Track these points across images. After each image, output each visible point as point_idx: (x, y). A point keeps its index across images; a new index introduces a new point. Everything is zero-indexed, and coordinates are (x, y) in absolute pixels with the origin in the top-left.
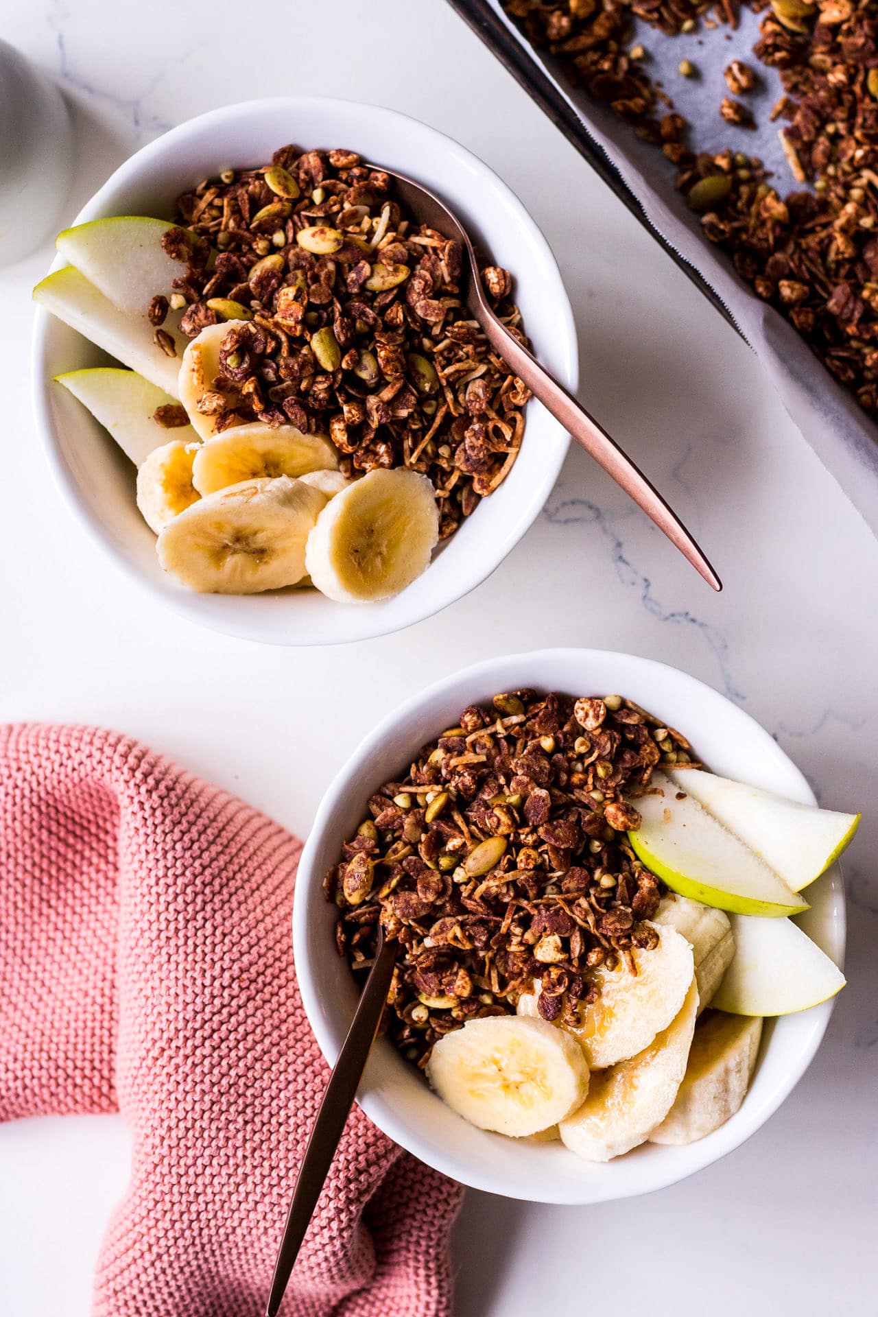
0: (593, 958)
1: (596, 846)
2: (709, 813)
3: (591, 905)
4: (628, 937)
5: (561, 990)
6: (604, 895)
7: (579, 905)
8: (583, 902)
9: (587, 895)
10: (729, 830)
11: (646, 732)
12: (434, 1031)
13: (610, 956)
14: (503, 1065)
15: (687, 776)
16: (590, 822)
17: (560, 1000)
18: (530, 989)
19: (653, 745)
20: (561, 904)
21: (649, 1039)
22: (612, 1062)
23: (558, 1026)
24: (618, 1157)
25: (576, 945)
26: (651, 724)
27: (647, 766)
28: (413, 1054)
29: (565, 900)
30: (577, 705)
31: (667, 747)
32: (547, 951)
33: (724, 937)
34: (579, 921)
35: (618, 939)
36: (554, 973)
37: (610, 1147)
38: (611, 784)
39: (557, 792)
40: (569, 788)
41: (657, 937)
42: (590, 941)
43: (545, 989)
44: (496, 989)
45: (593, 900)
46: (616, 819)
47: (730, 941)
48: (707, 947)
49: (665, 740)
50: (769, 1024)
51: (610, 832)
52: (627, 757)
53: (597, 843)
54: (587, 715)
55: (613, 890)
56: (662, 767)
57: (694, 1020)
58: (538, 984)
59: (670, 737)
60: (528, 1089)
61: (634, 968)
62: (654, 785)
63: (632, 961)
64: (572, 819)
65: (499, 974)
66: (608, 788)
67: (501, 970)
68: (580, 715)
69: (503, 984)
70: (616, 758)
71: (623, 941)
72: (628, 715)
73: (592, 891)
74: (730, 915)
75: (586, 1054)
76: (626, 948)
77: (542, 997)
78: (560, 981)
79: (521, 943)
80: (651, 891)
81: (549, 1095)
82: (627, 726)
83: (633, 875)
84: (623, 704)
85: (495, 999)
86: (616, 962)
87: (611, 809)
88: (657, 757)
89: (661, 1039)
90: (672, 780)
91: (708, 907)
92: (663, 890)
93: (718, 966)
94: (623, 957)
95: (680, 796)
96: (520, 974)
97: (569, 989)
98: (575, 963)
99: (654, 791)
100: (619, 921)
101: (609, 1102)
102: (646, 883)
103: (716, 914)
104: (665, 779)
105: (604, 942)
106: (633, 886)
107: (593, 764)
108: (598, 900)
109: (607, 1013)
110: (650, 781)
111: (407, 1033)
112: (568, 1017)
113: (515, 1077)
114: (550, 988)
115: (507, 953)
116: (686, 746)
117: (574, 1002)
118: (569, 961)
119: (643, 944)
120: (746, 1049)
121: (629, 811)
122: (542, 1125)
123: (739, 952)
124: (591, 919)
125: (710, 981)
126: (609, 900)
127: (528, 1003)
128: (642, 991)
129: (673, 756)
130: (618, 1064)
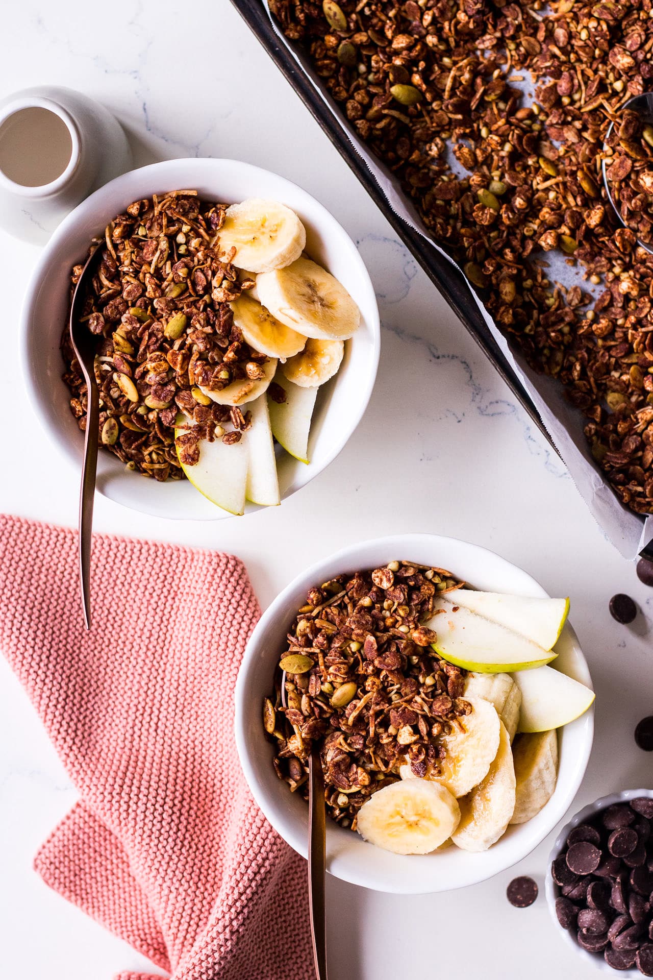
0: (435, 731)
1: (415, 659)
2: (477, 614)
3: (423, 699)
4: (452, 711)
5: (422, 757)
6: (429, 690)
7: (416, 702)
8: (418, 699)
9: (419, 693)
10: (493, 622)
11: (421, 577)
12: (353, 807)
13: (446, 727)
14: (403, 814)
15: (456, 595)
16: (405, 648)
17: (424, 762)
18: (404, 761)
19: (427, 583)
20: (404, 705)
21: (487, 769)
22: (469, 790)
23: (429, 779)
24: (494, 845)
25: (423, 727)
26: (422, 570)
27: (429, 598)
28: (346, 823)
29: (406, 701)
30: (373, 575)
31: (437, 580)
32: (406, 736)
33: (512, 688)
34: (419, 712)
35: (447, 715)
36: (415, 748)
37: (486, 841)
38: (411, 619)
39: (379, 634)
40: (386, 629)
41: (470, 705)
42: (430, 722)
43: (412, 759)
44: (383, 768)
45: (423, 695)
46: (421, 640)
47: (516, 690)
48: (503, 699)
49: (434, 576)
50: (559, 732)
51: (420, 649)
52: (414, 597)
53: (414, 657)
54: (381, 580)
55: (434, 685)
56: (438, 594)
57: (510, 748)
58: (407, 757)
59: (436, 574)
60: (424, 823)
61: (462, 729)
62: (437, 608)
63: (460, 724)
64: (394, 649)
65: (382, 759)
66: (409, 622)
67: (382, 756)
68: (377, 581)
69: (386, 764)
70: (408, 601)
71: (450, 716)
72: (406, 571)
73: (421, 690)
74: (511, 674)
75: (451, 791)
76: (454, 718)
77: (413, 764)
78: (419, 752)
79: (388, 736)
80: (457, 677)
81: (437, 823)
82: (408, 577)
83: (442, 670)
84: (401, 565)
85: (386, 775)
86: (450, 728)
87: (415, 635)
88: (433, 590)
89: (494, 767)
90: (447, 601)
91: (496, 674)
92: (464, 673)
93: (514, 709)
94: (454, 724)
95: (455, 609)
96: (394, 755)
97: (427, 755)
98: (426, 738)
99: (439, 612)
100: (443, 704)
101: (476, 815)
102: (452, 673)
103: (502, 677)
104: (443, 601)
105: (439, 719)
106: (445, 677)
107: (396, 610)
108: (426, 694)
109: (456, 761)
110: (434, 607)
111: (337, 812)
112: (433, 771)
113: (413, 819)
114: (416, 757)
115: (382, 745)
116: (448, 575)
117: (433, 761)
118: (421, 738)
119: (463, 713)
120: (549, 753)
121: (427, 632)
122: (440, 842)
123: (524, 694)
124: (426, 708)
125: (512, 720)
126: (433, 692)
127: (405, 771)
128: (472, 741)
129: (443, 585)
130: (473, 789)
